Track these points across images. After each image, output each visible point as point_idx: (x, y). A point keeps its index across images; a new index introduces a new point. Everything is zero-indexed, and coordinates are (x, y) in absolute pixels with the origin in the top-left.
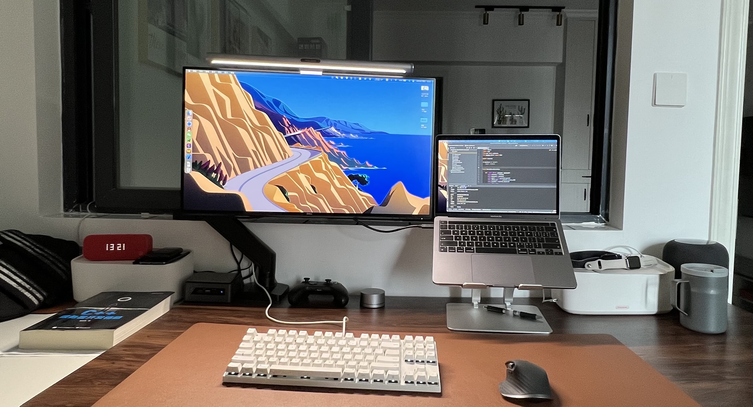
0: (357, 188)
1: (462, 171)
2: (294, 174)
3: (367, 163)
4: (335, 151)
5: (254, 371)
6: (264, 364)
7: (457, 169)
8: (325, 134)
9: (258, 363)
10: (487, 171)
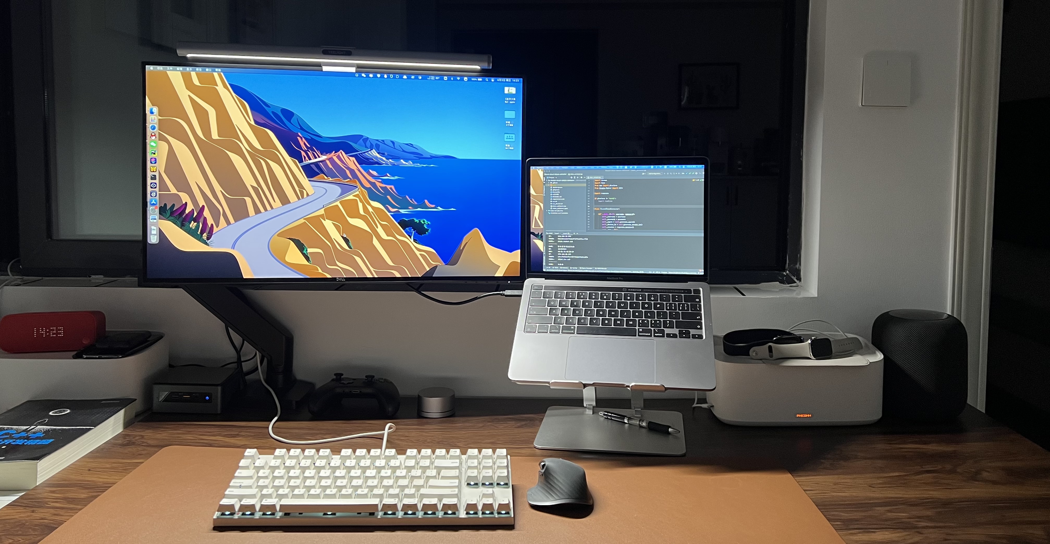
0: (412, 240)
1: (564, 211)
2: (316, 221)
3: (426, 201)
4: (378, 184)
5: (258, 508)
6: (271, 498)
7: (558, 209)
8: (364, 161)
9: (263, 496)
10: (600, 211)
